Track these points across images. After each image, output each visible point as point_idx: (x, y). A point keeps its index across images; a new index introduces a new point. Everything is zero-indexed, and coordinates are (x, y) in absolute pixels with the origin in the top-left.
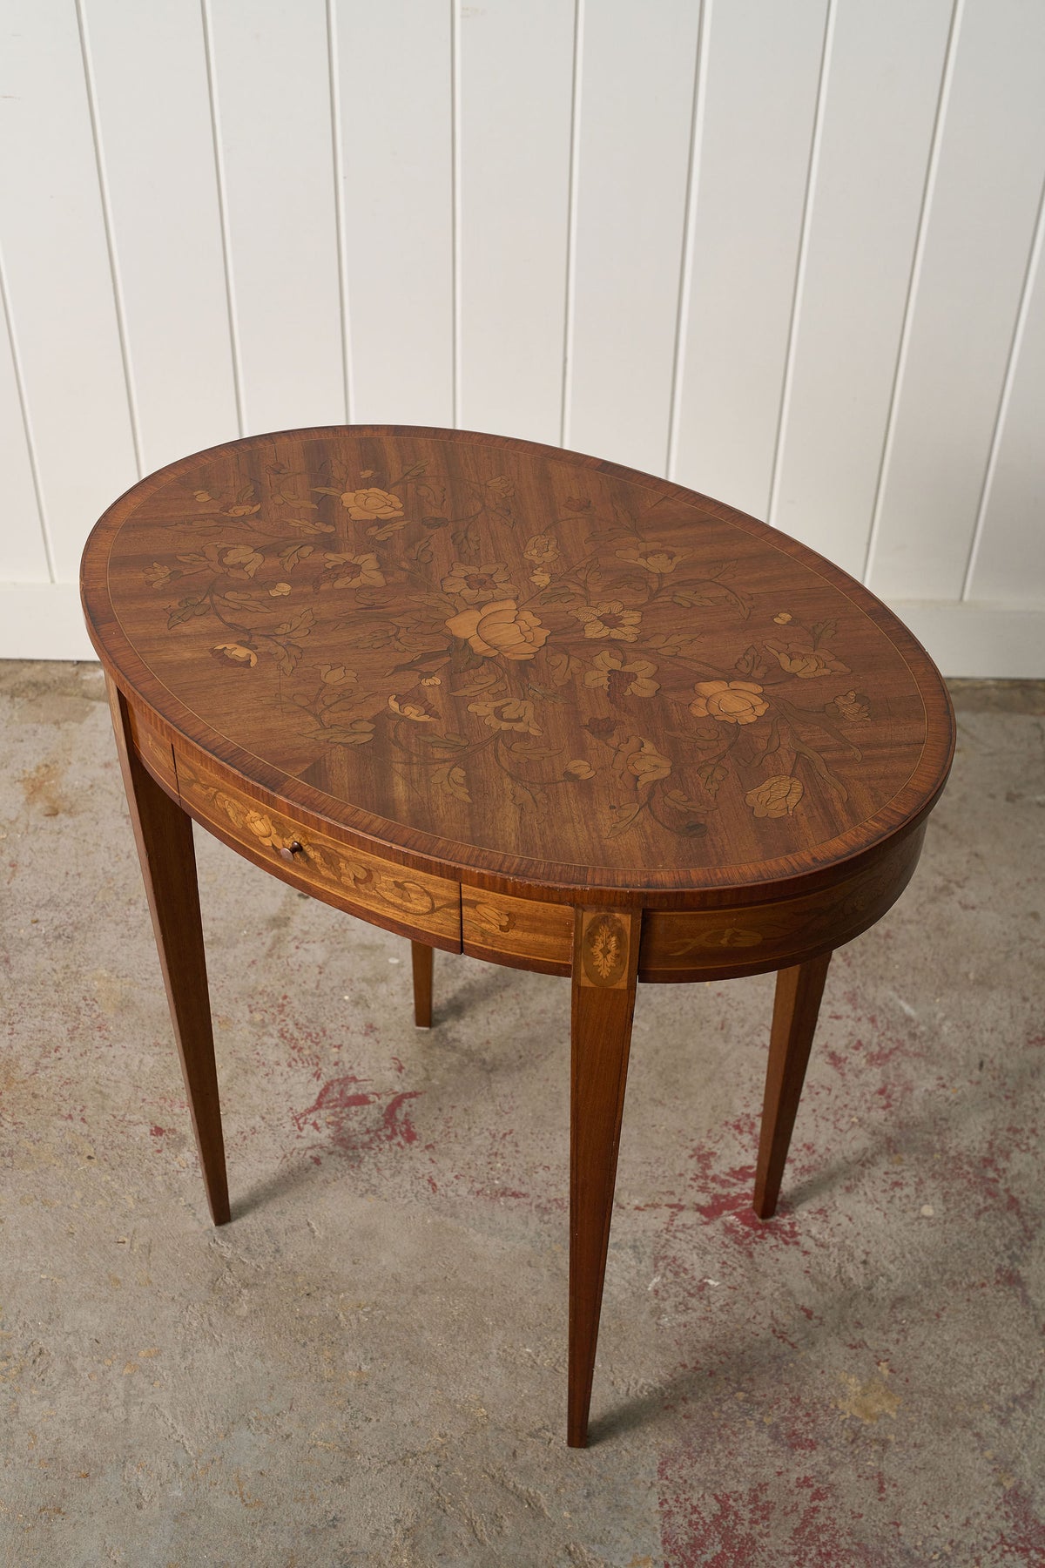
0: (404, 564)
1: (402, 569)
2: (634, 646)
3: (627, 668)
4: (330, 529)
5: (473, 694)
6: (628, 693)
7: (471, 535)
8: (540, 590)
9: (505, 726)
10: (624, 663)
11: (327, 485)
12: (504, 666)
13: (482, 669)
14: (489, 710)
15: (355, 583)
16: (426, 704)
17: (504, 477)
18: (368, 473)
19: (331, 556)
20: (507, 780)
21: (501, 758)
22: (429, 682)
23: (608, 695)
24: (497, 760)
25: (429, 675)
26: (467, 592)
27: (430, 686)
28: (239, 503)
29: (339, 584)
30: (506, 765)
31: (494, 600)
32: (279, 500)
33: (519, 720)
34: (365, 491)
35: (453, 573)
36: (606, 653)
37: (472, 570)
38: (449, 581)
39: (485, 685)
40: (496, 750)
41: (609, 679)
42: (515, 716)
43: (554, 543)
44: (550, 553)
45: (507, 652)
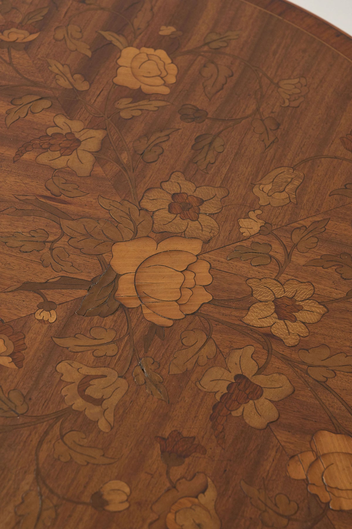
0: (125, 157)
1: (118, 161)
2: (287, 352)
3: (260, 380)
4: (83, 86)
5: (78, 349)
6: (236, 413)
7: (218, 143)
8: (241, 238)
9: (79, 403)
10: (260, 370)
11: (119, 32)
12: (133, 325)
13: (109, 321)
14: (77, 377)
15: (61, 162)
16: (21, 342)
17: (303, 81)
18: (167, 31)
19: (60, 120)
20: (30, 477)
21: (45, 446)
22: (44, 315)
23: (214, 407)
24: (40, 443)
25: (48, 306)
26: (164, 215)
27: (42, 321)
28: (20, 26)
29: (44, 158)
30: (43, 455)
31: (182, 235)
32: (60, 35)
33: (99, 402)
34: (151, 51)
35: (165, 185)
36: (250, 350)
37: (188, 188)
38: (153, 194)
39: (96, 342)
40: (46, 433)
41: (229, 388)
42: (97, 395)
43: (297, 183)
44: (284, 195)
45: (148, 307)
